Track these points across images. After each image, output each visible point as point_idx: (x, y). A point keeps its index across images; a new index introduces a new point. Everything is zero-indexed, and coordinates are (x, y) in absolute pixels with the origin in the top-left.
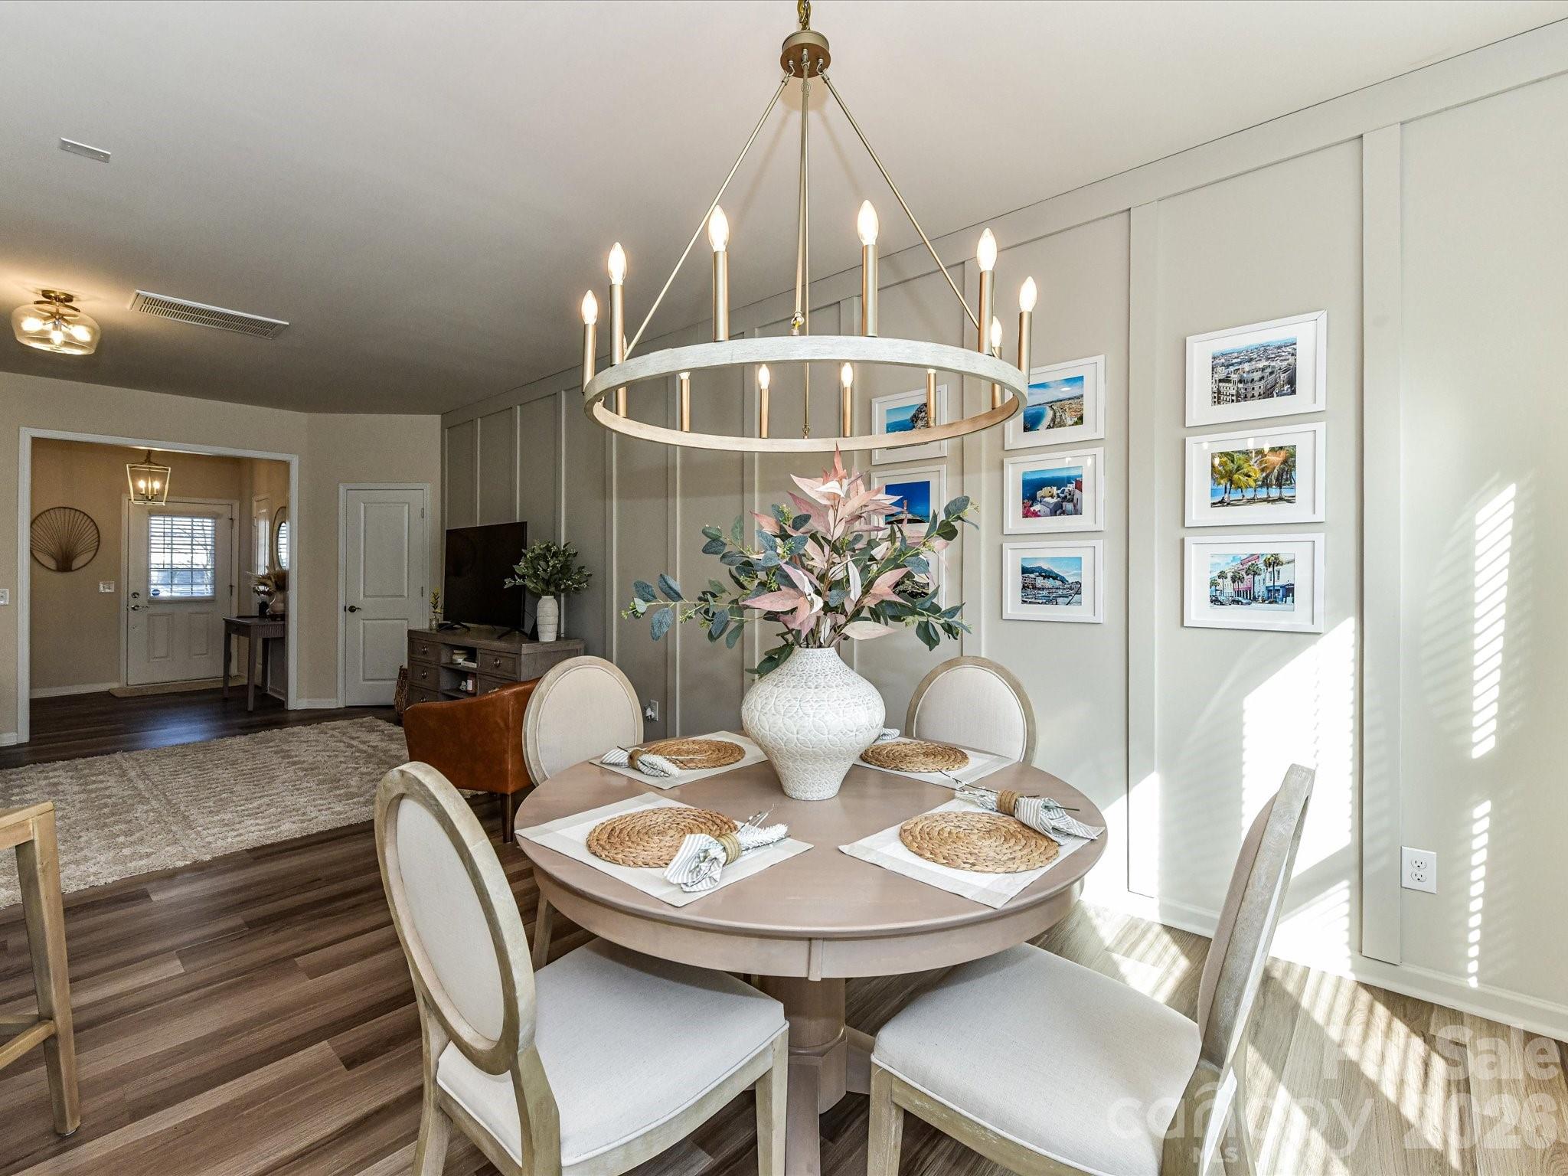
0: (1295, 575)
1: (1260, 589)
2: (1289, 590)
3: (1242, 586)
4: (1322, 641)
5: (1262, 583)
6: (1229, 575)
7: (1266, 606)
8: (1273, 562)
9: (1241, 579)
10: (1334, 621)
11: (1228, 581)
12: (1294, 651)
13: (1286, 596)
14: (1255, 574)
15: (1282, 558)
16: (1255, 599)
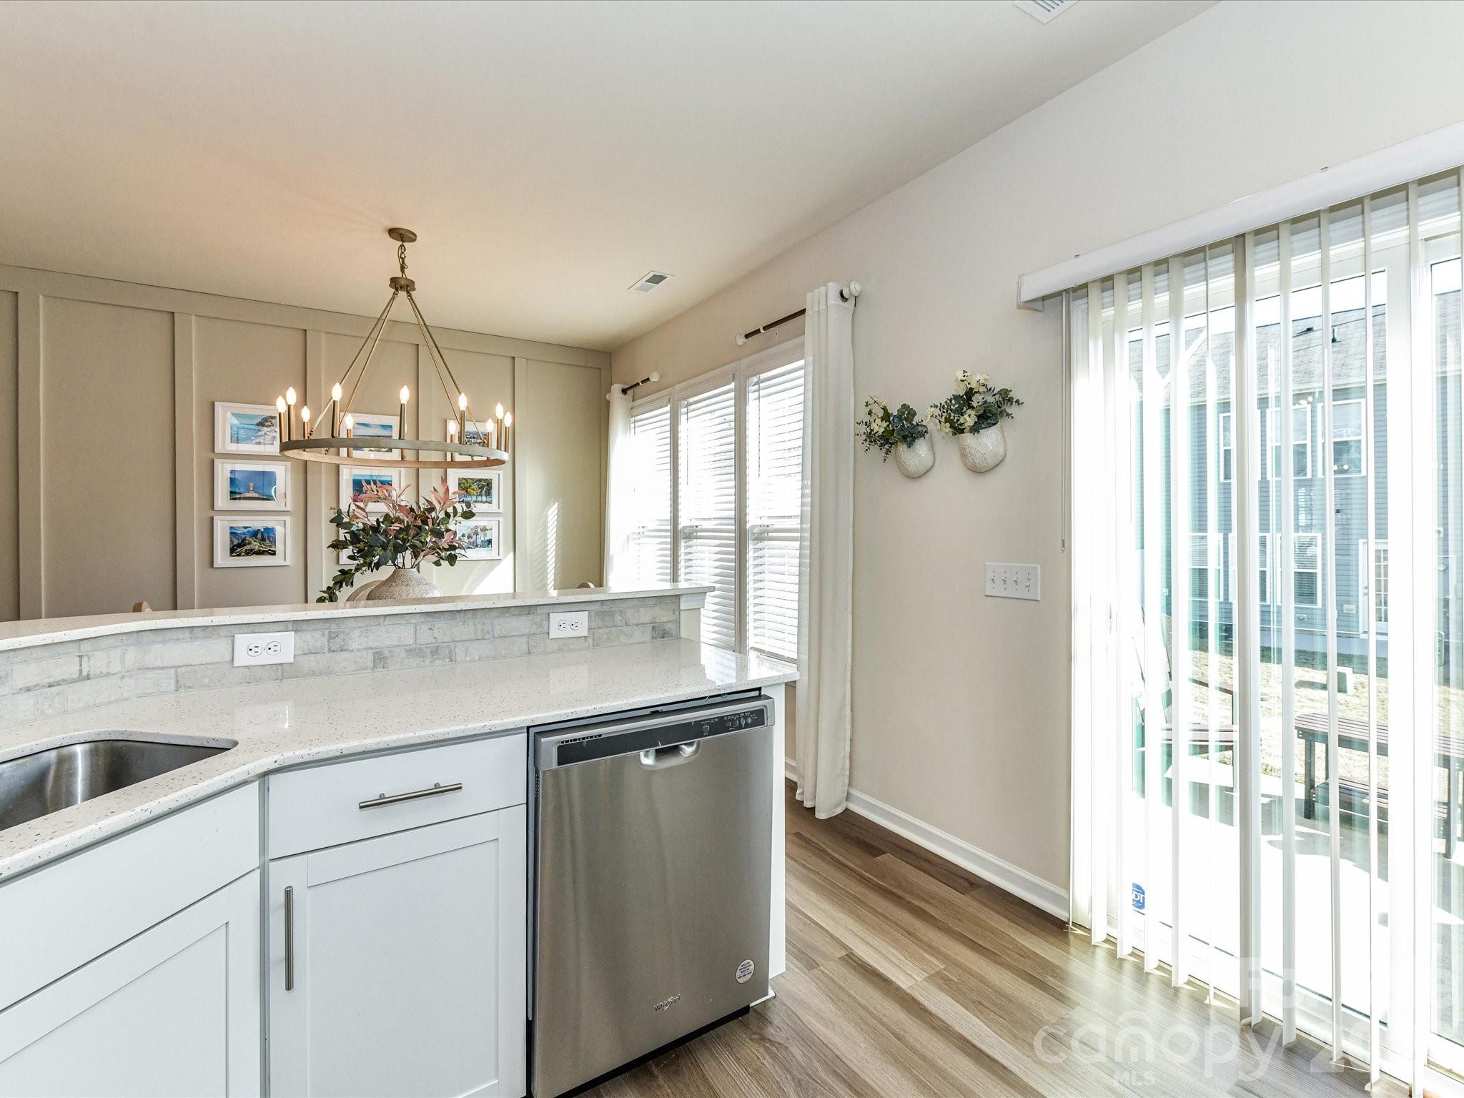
0: (493, 535)
1: (479, 542)
2: (490, 542)
3: (472, 540)
4: (502, 563)
5: (481, 538)
6: (467, 535)
7: (481, 549)
8: (484, 529)
9: (471, 537)
10: (506, 555)
11: (466, 538)
12: (492, 568)
13: (489, 544)
14: (477, 535)
15: (487, 528)
16: (477, 546)
